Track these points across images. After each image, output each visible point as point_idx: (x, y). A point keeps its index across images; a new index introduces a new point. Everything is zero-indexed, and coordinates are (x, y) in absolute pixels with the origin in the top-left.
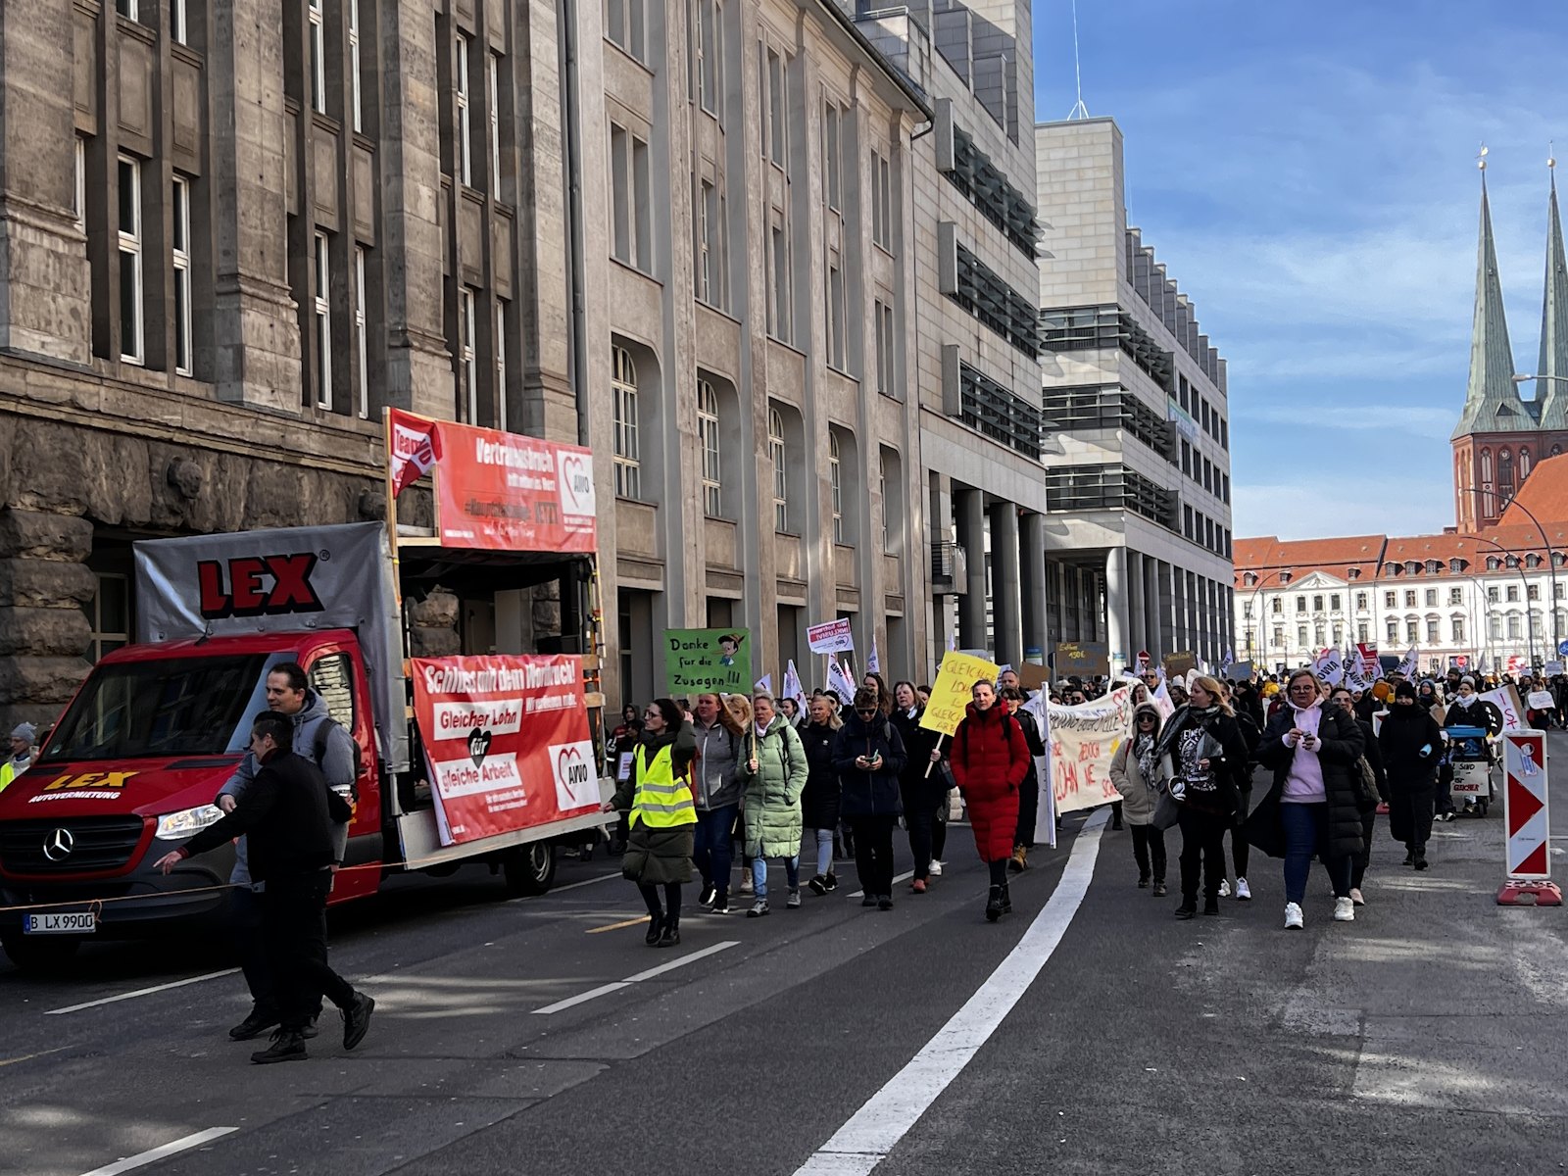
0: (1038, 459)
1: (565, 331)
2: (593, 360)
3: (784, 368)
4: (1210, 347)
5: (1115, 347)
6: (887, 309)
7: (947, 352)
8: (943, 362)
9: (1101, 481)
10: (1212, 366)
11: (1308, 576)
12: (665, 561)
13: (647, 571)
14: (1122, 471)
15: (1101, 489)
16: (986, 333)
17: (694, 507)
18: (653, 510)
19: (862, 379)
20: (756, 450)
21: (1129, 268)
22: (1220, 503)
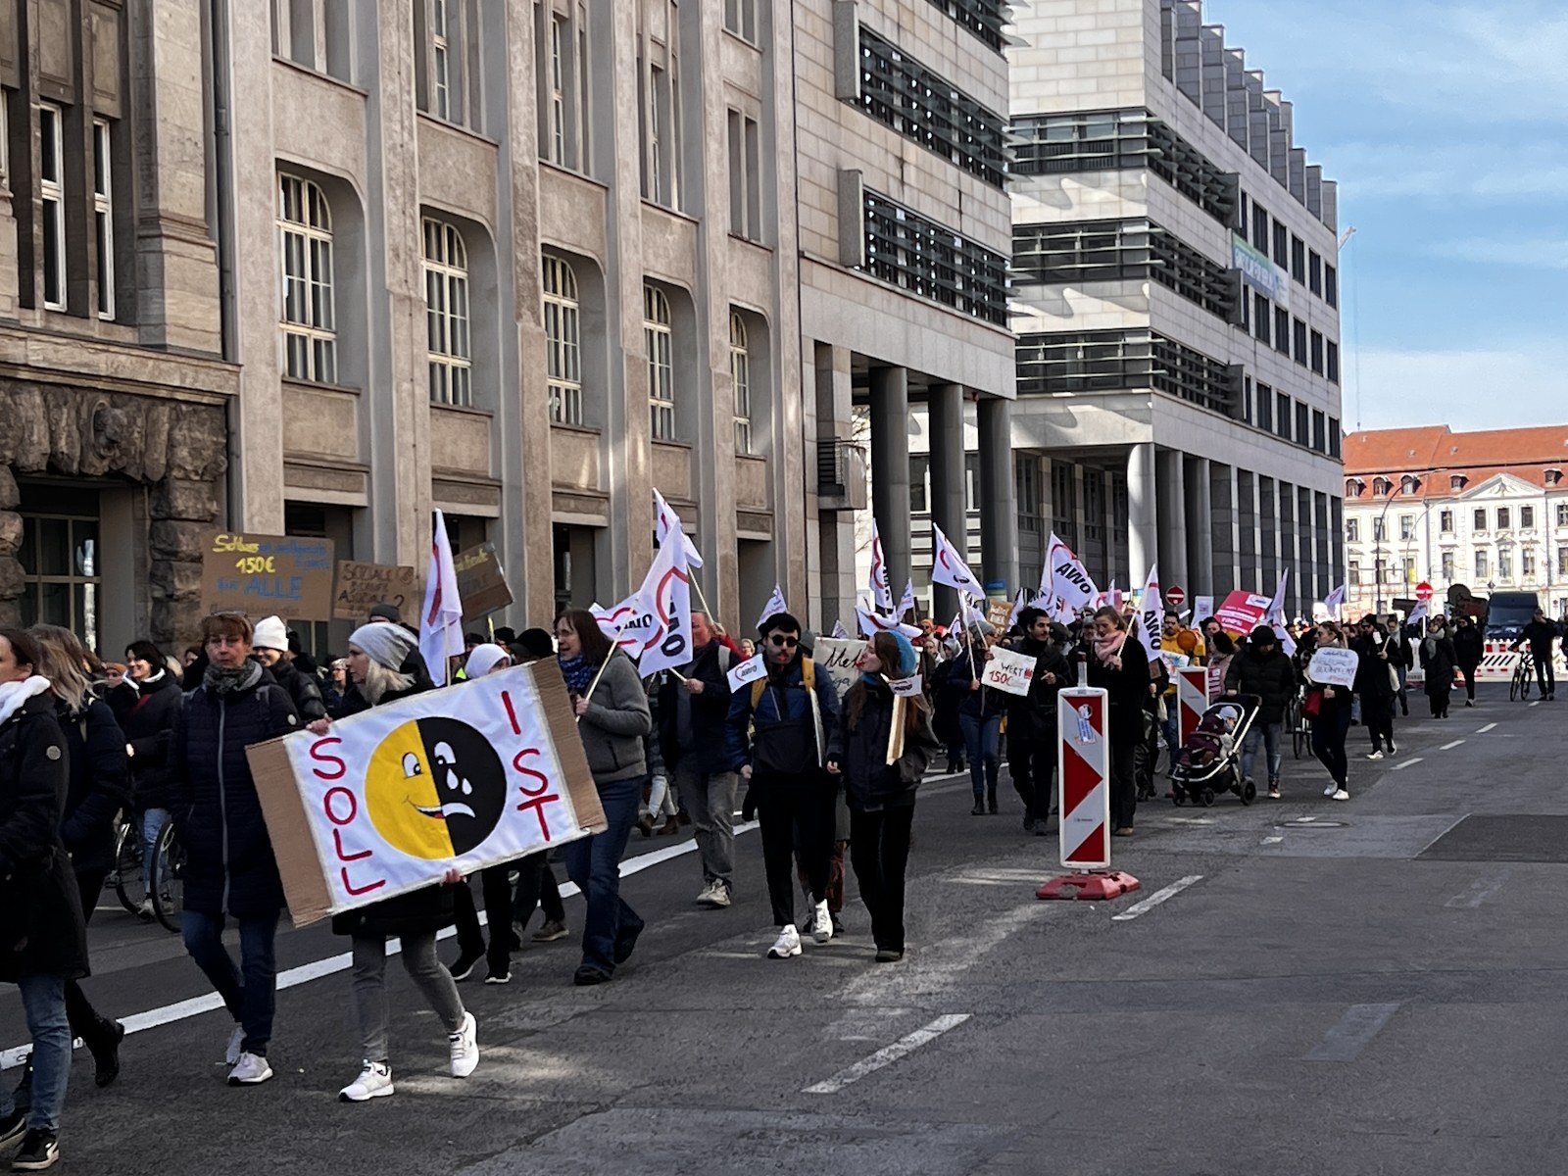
0: (1004, 324)
1: (201, 161)
2: (245, 199)
3: (572, 205)
4: (1307, 164)
5: (1142, 167)
6: (749, 122)
7: (845, 179)
8: (839, 194)
9: (1120, 352)
10: (1312, 191)
11: (1490, 481)
12: (369, 467)
13: (341, 480)
14: (1149, 339)
15: (1121, 363)
16: (913, 151)
17: (413, 395)
18: (353, 397)
19: (702, 219)
20: (519, 316)
21: (1166, 56)
22: (1321, 381)
